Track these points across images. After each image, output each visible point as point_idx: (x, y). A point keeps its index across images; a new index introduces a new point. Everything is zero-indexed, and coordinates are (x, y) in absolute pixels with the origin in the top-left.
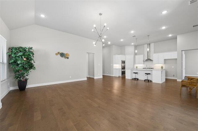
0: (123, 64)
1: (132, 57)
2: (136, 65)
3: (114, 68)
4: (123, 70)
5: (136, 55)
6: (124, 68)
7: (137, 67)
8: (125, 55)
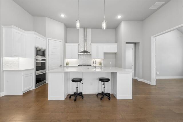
0: (40, 58)
1: (60, 44)
2: (67, 60)
3: (5, 68)
4: (39, 72)
5: (66, 42)
6: (41, 66)
7: (67, 64)
8: (45, 36)
